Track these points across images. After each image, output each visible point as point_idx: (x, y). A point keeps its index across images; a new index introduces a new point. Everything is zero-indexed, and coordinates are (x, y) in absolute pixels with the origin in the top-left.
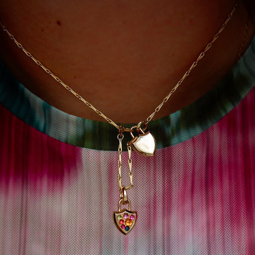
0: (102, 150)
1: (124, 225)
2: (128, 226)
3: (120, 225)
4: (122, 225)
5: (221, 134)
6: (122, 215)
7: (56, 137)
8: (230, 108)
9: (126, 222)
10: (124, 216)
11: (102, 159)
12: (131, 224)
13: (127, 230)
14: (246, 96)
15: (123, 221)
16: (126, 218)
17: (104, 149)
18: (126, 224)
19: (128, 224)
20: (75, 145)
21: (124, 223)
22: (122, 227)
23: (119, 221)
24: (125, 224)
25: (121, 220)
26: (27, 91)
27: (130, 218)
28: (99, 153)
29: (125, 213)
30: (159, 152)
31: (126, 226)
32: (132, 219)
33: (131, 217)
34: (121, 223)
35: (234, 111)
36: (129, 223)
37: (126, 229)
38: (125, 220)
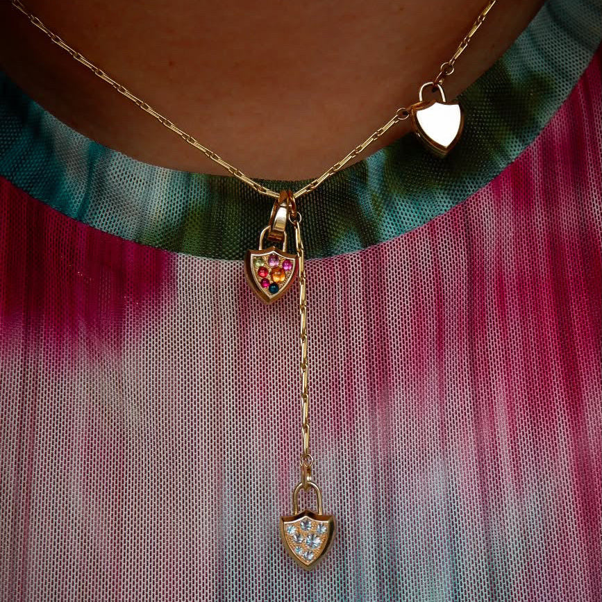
0: (223, 258)
1: (268, 281)
2: (275, 284)
3: (258, 280)
4: (262, 280)
5: (499, 210)
6: (265, 259)
7: (113, 230)
8: (515, 151)
9: (272, 274)
10: (269, 261)
11: (223, 278)
12: (283, 279)
13: (272, 290)
14: (550, 122)
15: (266, 270)
16: (272, 264)
17: (227, 256)
18: (272, 278)
19: (276, 279)
20: (159, 247)
21: (268, 277)
22: (261, 283)
23: (257, 270)
24: (269, 279)
25: (261, 268)
26: (50, 119)
27: (281, 266)
28: (217, 264)
29: (271, 255)
30: (354, 259)
31: (271, 282)
32: (286, 268)
33: (283, 265)
34: (263, 274)
35: (526, 157)
36: (279, 276)
37: (270, 290)
38: (270, 270)
